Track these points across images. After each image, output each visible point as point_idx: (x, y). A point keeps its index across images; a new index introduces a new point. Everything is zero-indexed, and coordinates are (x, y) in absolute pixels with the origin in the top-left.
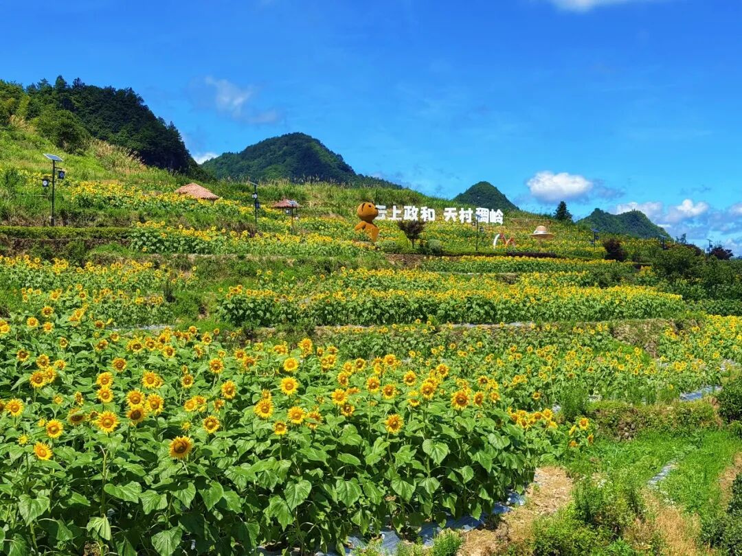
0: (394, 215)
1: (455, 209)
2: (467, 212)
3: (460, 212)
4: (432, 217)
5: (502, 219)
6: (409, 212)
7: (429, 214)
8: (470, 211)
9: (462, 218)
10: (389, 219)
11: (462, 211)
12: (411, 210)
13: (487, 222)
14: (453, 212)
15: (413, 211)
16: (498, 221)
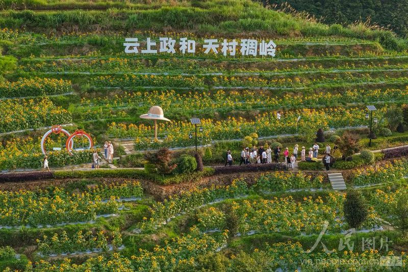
0: (149, 47)
1: (216, 41)
2: (230, 44)
3: (222, 44)
4: (192, 49)
5: (274, 50)
6: (166, 44)
7: (189, 46)
8: (234, 43)
9: (224, 50)
10: (143, 51)
11: (225, 43)
12: (167, 42)
13: (255, 54)
14: (213, 43)
15: (169, 43)
16: (269, 53)
